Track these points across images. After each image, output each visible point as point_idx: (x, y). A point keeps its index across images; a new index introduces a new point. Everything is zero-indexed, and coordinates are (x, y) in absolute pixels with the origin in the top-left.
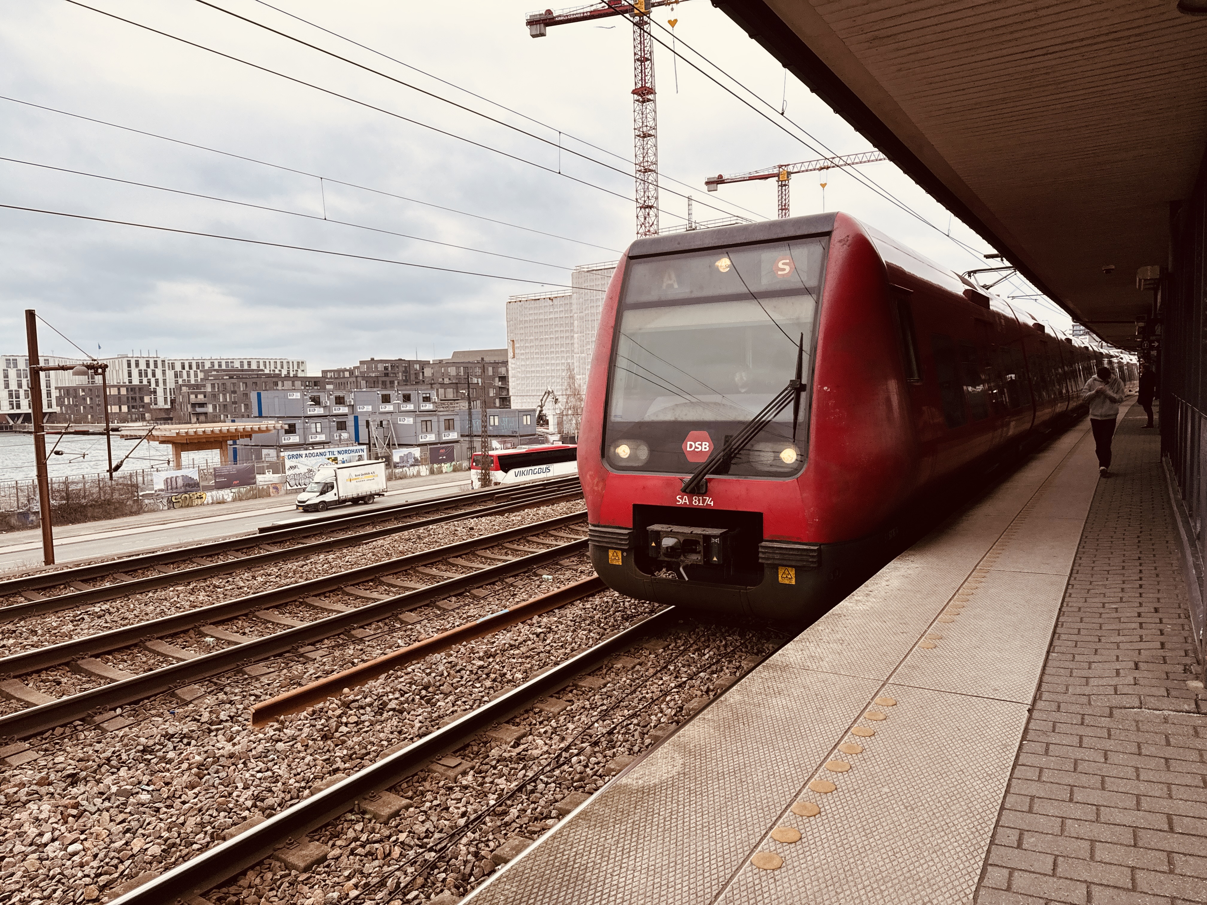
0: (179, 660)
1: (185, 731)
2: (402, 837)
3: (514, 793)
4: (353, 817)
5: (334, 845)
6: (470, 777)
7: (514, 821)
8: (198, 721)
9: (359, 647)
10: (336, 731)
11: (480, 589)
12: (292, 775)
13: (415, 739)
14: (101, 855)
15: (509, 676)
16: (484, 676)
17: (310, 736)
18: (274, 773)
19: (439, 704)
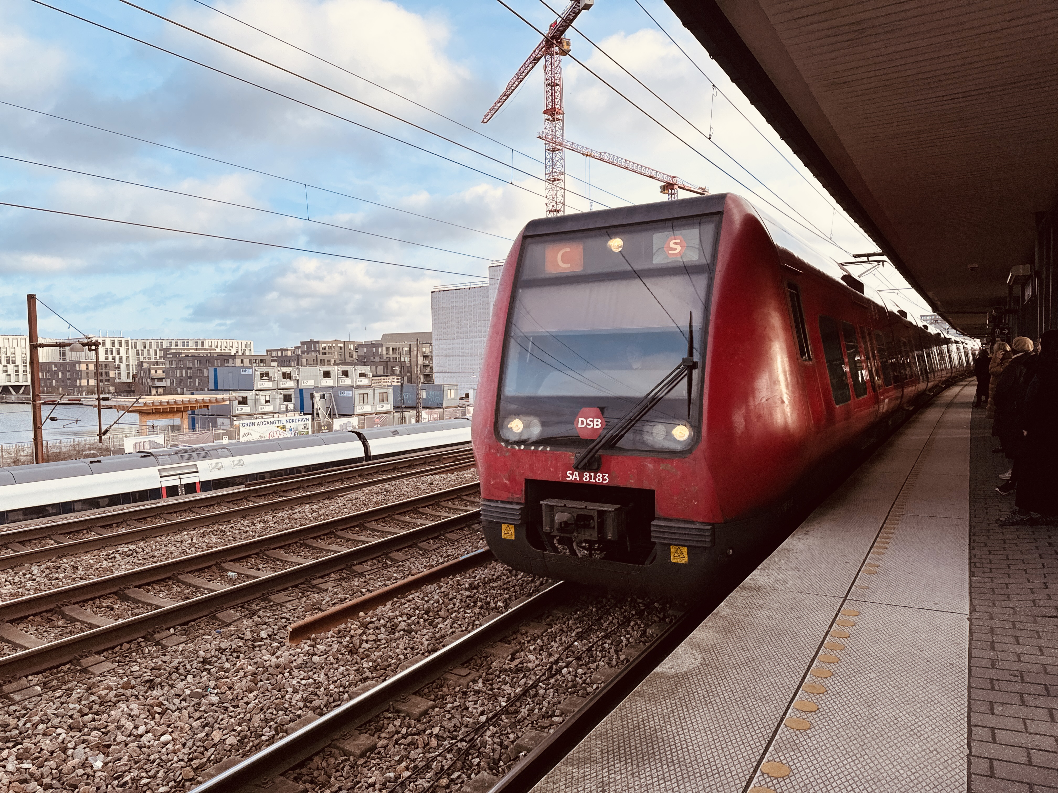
0: (211, 590)
1: (234, 646)
2: (436, 730)
3: (520, 697)
4: (390, 715)
5: (379, 737)
6: (480, 684)
7: (525, 718)
8: (242, 639)
9: (362, 580)
10: (360, 647)
11: (452, 534)
12: (331, 682)
13: (426, 654)
14: (190, 744)
15: (493, 605)
16: (472, 604)
17: (338, 651)
18: (315, 680)
19: (439, 626)
